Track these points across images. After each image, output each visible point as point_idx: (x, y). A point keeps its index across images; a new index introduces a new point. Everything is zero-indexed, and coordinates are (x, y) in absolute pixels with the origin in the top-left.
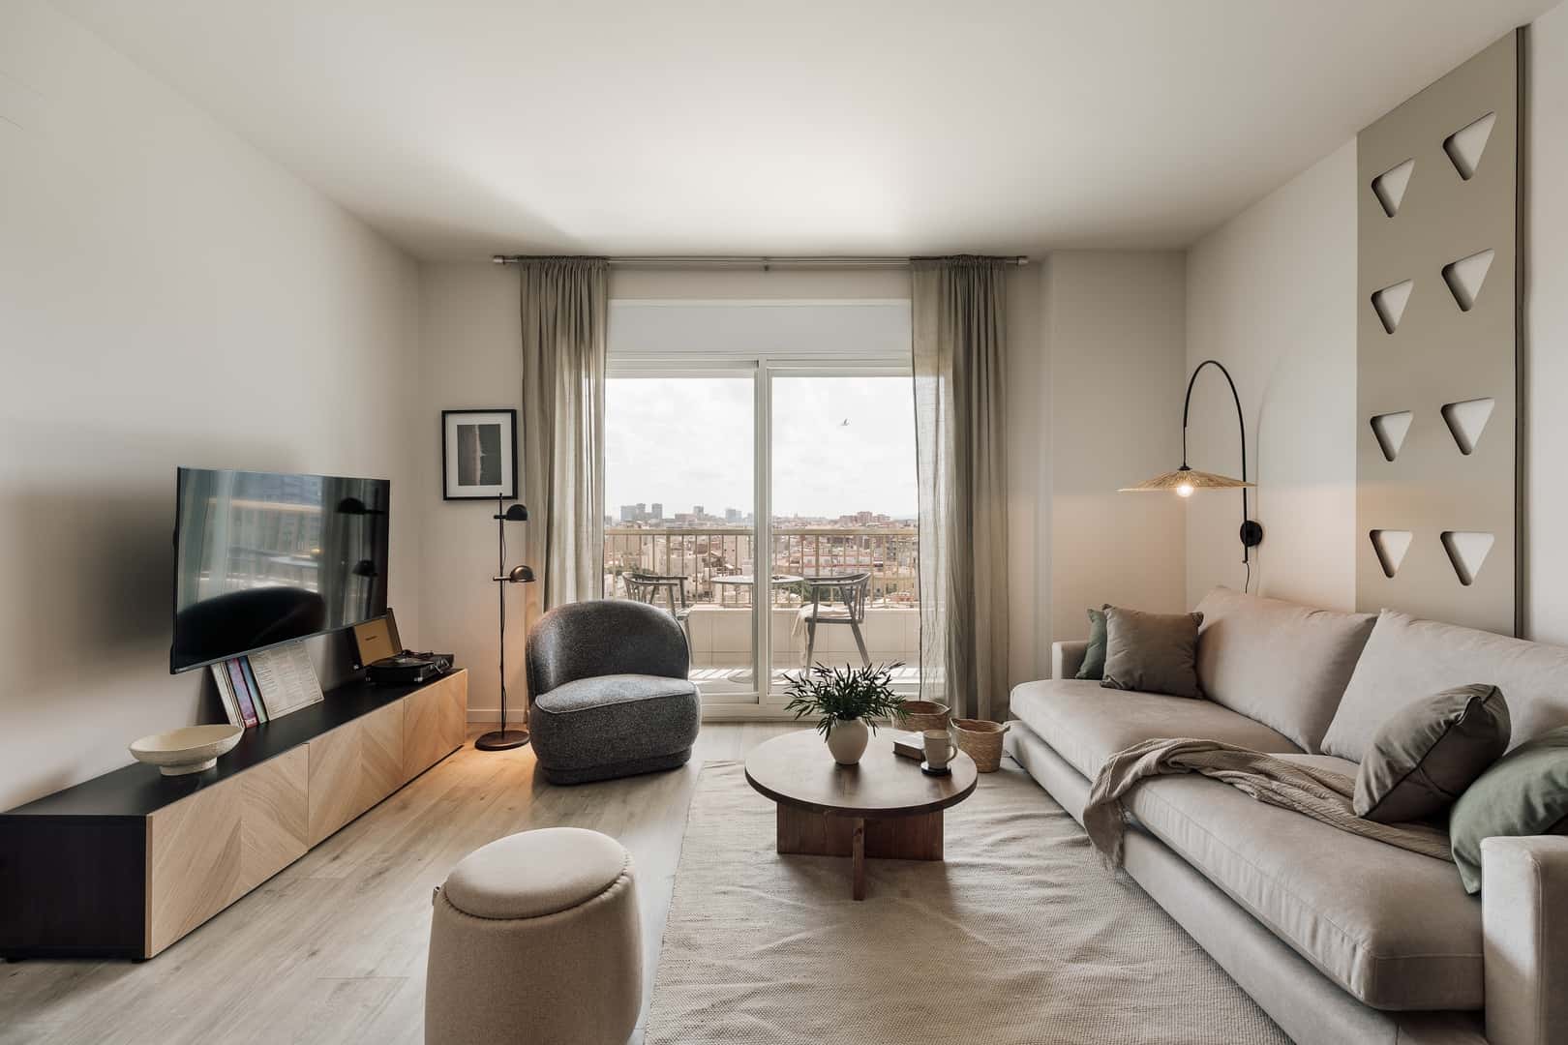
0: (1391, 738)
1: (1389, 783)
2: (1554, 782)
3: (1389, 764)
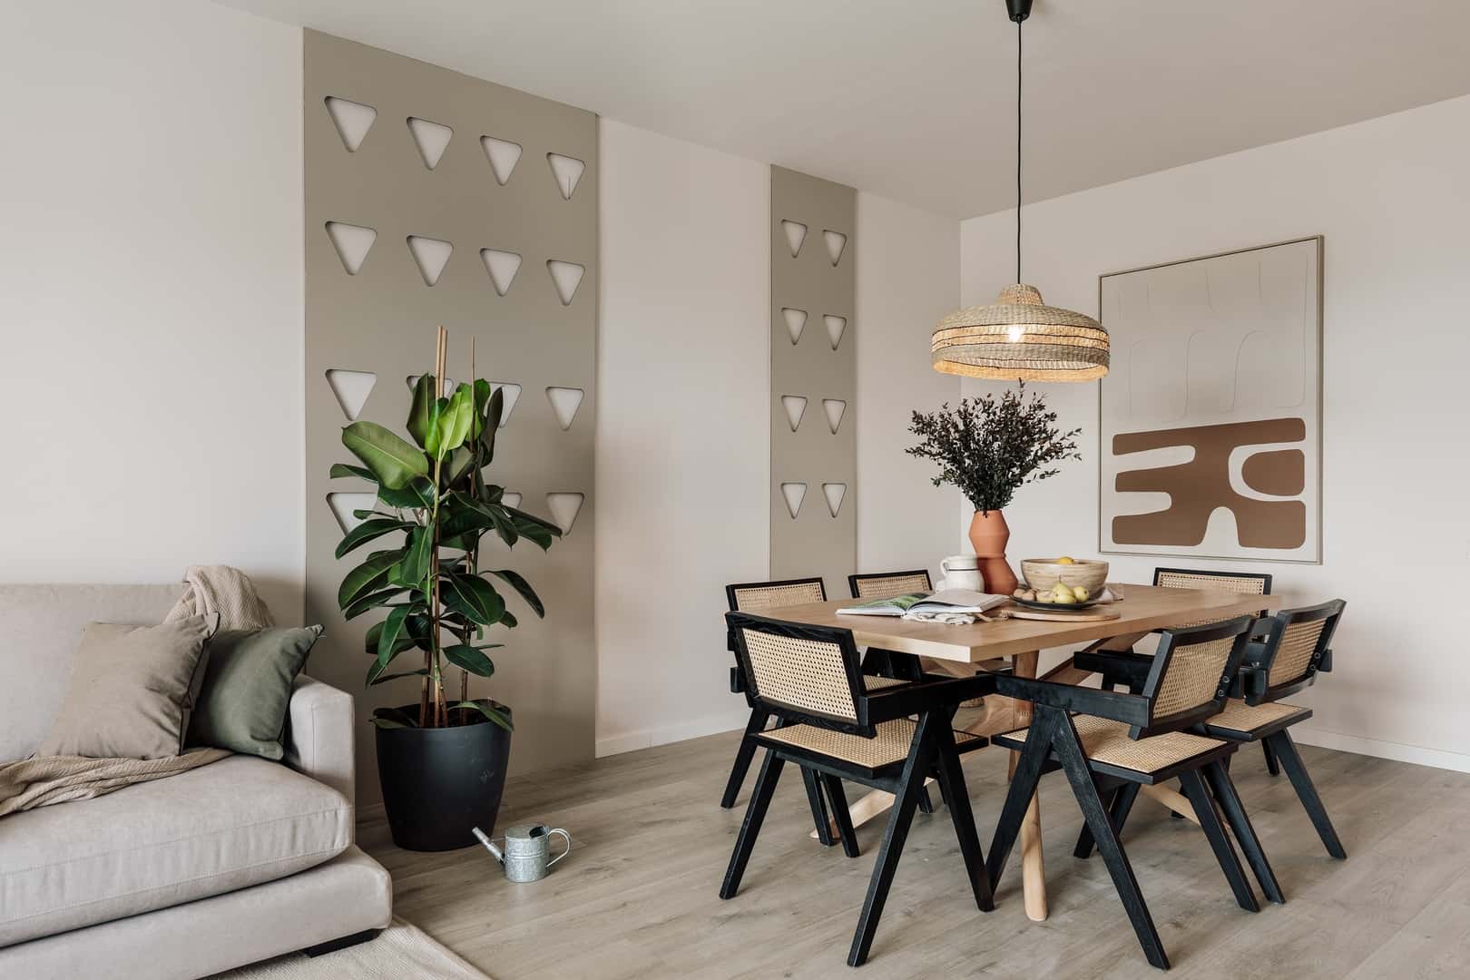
0: (160, 675)
1: (178, 715)
2: (288, 654)
3: (170, 698)
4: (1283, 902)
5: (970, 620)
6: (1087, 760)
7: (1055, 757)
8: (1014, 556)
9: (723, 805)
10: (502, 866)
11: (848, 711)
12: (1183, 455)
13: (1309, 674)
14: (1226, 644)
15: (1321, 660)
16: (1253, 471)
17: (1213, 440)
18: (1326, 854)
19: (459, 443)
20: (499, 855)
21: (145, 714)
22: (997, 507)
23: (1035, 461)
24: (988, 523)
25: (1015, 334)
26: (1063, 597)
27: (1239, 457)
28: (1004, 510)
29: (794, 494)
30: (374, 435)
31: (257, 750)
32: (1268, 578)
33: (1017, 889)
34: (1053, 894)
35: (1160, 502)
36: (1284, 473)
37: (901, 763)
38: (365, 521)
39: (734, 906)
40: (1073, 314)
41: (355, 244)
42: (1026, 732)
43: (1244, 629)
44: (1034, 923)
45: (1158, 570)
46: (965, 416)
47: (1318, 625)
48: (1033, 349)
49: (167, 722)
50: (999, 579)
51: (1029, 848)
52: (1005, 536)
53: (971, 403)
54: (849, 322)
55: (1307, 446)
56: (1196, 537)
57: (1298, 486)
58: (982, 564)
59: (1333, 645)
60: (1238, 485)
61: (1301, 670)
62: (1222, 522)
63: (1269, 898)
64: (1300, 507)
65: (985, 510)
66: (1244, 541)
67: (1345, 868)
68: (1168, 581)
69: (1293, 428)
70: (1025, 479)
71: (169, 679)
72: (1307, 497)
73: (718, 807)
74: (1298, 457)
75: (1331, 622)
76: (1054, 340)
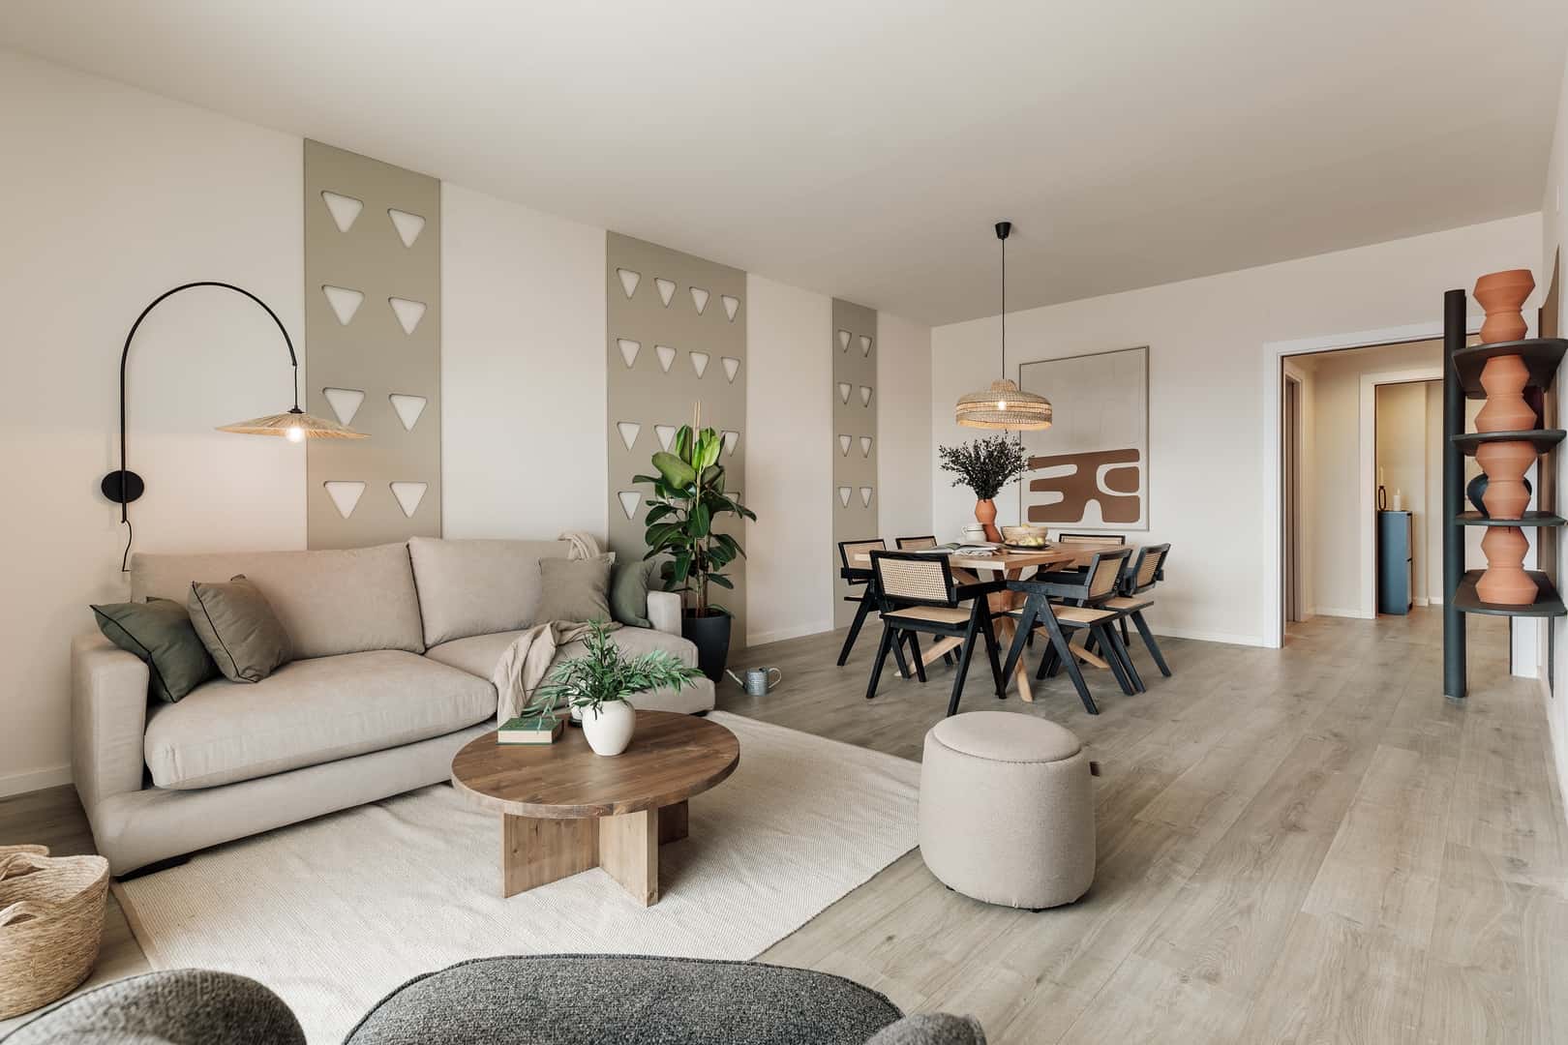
0: (597, 583)
1: (607, 604)
2: (643, 575)
3: (603, 594)
4: (1144, 691)
5: (991, 554)
6: (1056, 619)
7: (1039, 619)
8: (999, 523)
9: (839, 664)
10: (745, 688)
11: (943, 596)
12: (1070, 470)
13: (1152, 582)
14: (1118, 562)
15: (1158, 575)
16: (1110, 479)
17: (1088, 461)
18: (1161, 675)
19: (712, 463)
20: (741, 683)
21: (595, 602)
22: (990, 497)
23: (1010, 472)
24: (985, 507)
25: (1002, 405)
26: (1033, 543)
27: (1102, 471)
28: (994, 499)
29: (845, 493)
30: (667, 459)
31: (637, 622)
32: (1123, 538)
33: (1016, 690)
34: (1034, 690)
35: (1057, 497)
36: (1127, 480)
37: (966, 623)
38: (654, 507)
39: (875, 701)
40: (1036, 396)
41: (629, 350)
42: (1022, 610)
43: (1126, 556)
44: (1027, 703)
45: (1061, 535)
46: (976, 448)
47: (1158, 555)
48: (1013, 414)
49: (603, 605)
50: (993, 535)
51: (1020, 670)
52: (994, 512)
53: (980, 441)
54: (872, 390)
55: (1140, 465)
56: (1077, 517)
57: (1136, 488)
58: (985, 528)
59: (1164, 567)
60: (1102, 486)
61: (1149, 581)
62: (1093, 509)
63: (1138, 690)
64: (1137, 499)
65: (984, 499)
66: (1106, 519)
67: (1171, 679)
68: (1066, 540)
69: (1132, 455)
70: (1005, 483)
71: (600, 584)
72: (1141, 493)
73: (835, 665)
74: (1136, 470)
75: (1164, 554)
76: (1028, 410)
